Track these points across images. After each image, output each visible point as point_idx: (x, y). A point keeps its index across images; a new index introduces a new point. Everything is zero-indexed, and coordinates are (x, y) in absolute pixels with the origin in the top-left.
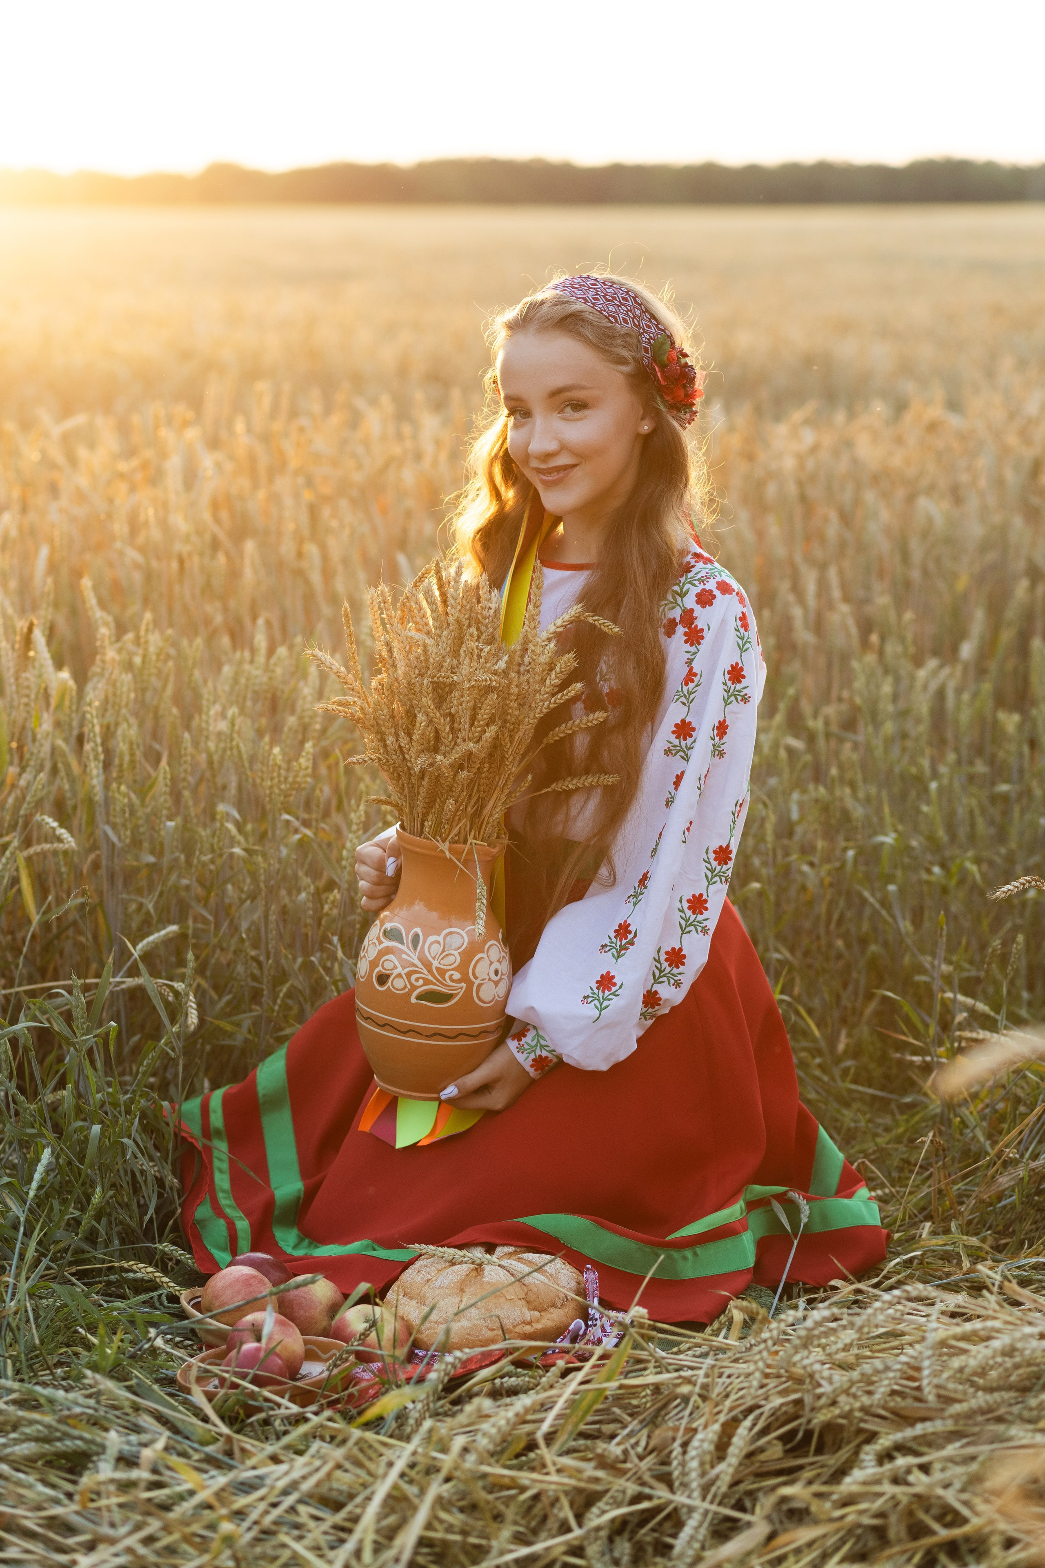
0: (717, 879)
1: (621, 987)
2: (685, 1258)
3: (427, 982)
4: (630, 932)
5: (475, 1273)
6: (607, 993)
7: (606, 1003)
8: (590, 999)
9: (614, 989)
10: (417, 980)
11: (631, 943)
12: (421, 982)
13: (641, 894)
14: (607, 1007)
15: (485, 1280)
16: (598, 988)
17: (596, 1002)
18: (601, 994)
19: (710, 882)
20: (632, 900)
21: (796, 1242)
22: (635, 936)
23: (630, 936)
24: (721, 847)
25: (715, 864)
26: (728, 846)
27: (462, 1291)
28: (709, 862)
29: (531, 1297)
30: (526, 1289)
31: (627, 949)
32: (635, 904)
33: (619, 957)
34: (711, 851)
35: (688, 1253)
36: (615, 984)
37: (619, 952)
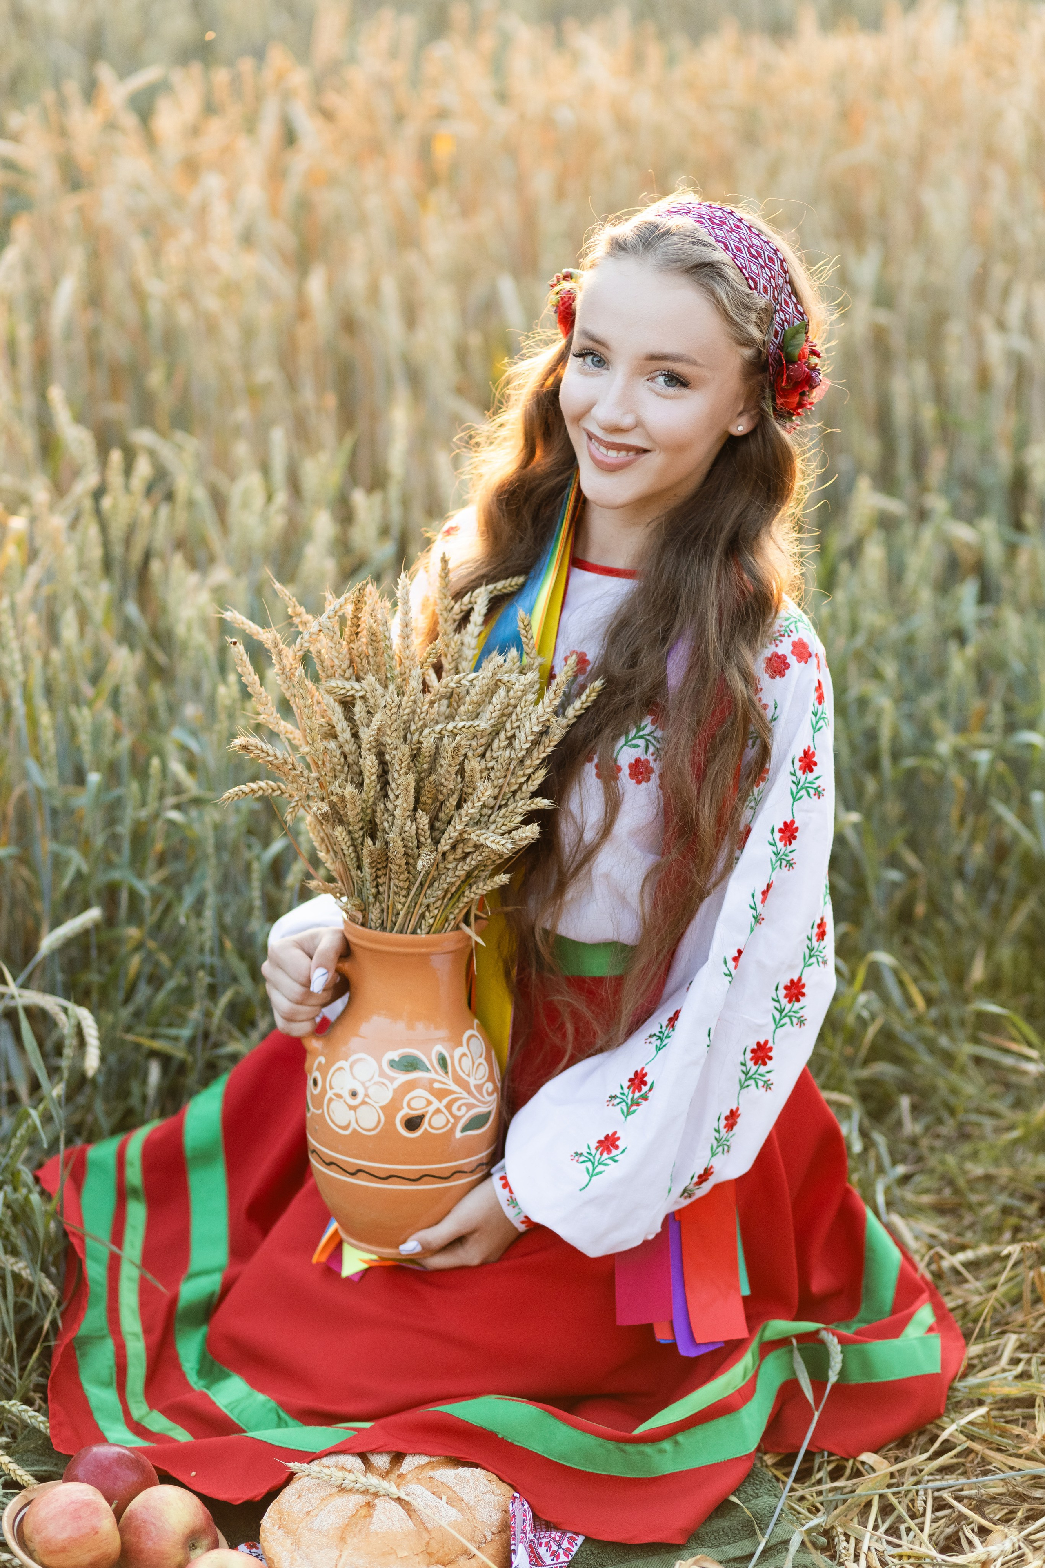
0: (787, 1020)
1: (623, 1151)
2: (662, 1451)
3: (470, 1106)
4: (645, 1084)
5: (364, 1511)
6: (605, 1155)
7: (600, 1168)
8: (582, 1159)
9: (614, 1152)
10: (459, 1109)
11: (645, 1098)
12: (464, 1109)
13: (668, 1037)
14: (600, 1173)
15: (373, 1528)
16: (597, 1148)
17: (589, 1165)
18: (598, 1156)
19: (778, 1025)
20: (655, 1042)
21: (817, 1415)
22: (650, 1090)
23: (645, 1089)
24: (792, 981)
25: (784, 1001)
26: (800, 979)
27: (343, 1539)
28: (778, 1001)
29: (434, 1547)
30: (426, 1537)
31: (638, 1105)
32: (658, 1049)
33: (629, 1113)
34: (781, 987)
35: (666, 1445)
36: (617, 1147)
37: (629, 1108)
